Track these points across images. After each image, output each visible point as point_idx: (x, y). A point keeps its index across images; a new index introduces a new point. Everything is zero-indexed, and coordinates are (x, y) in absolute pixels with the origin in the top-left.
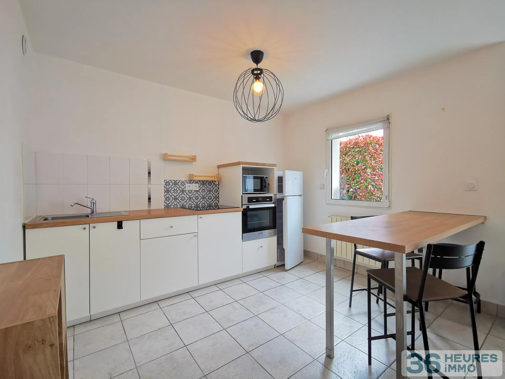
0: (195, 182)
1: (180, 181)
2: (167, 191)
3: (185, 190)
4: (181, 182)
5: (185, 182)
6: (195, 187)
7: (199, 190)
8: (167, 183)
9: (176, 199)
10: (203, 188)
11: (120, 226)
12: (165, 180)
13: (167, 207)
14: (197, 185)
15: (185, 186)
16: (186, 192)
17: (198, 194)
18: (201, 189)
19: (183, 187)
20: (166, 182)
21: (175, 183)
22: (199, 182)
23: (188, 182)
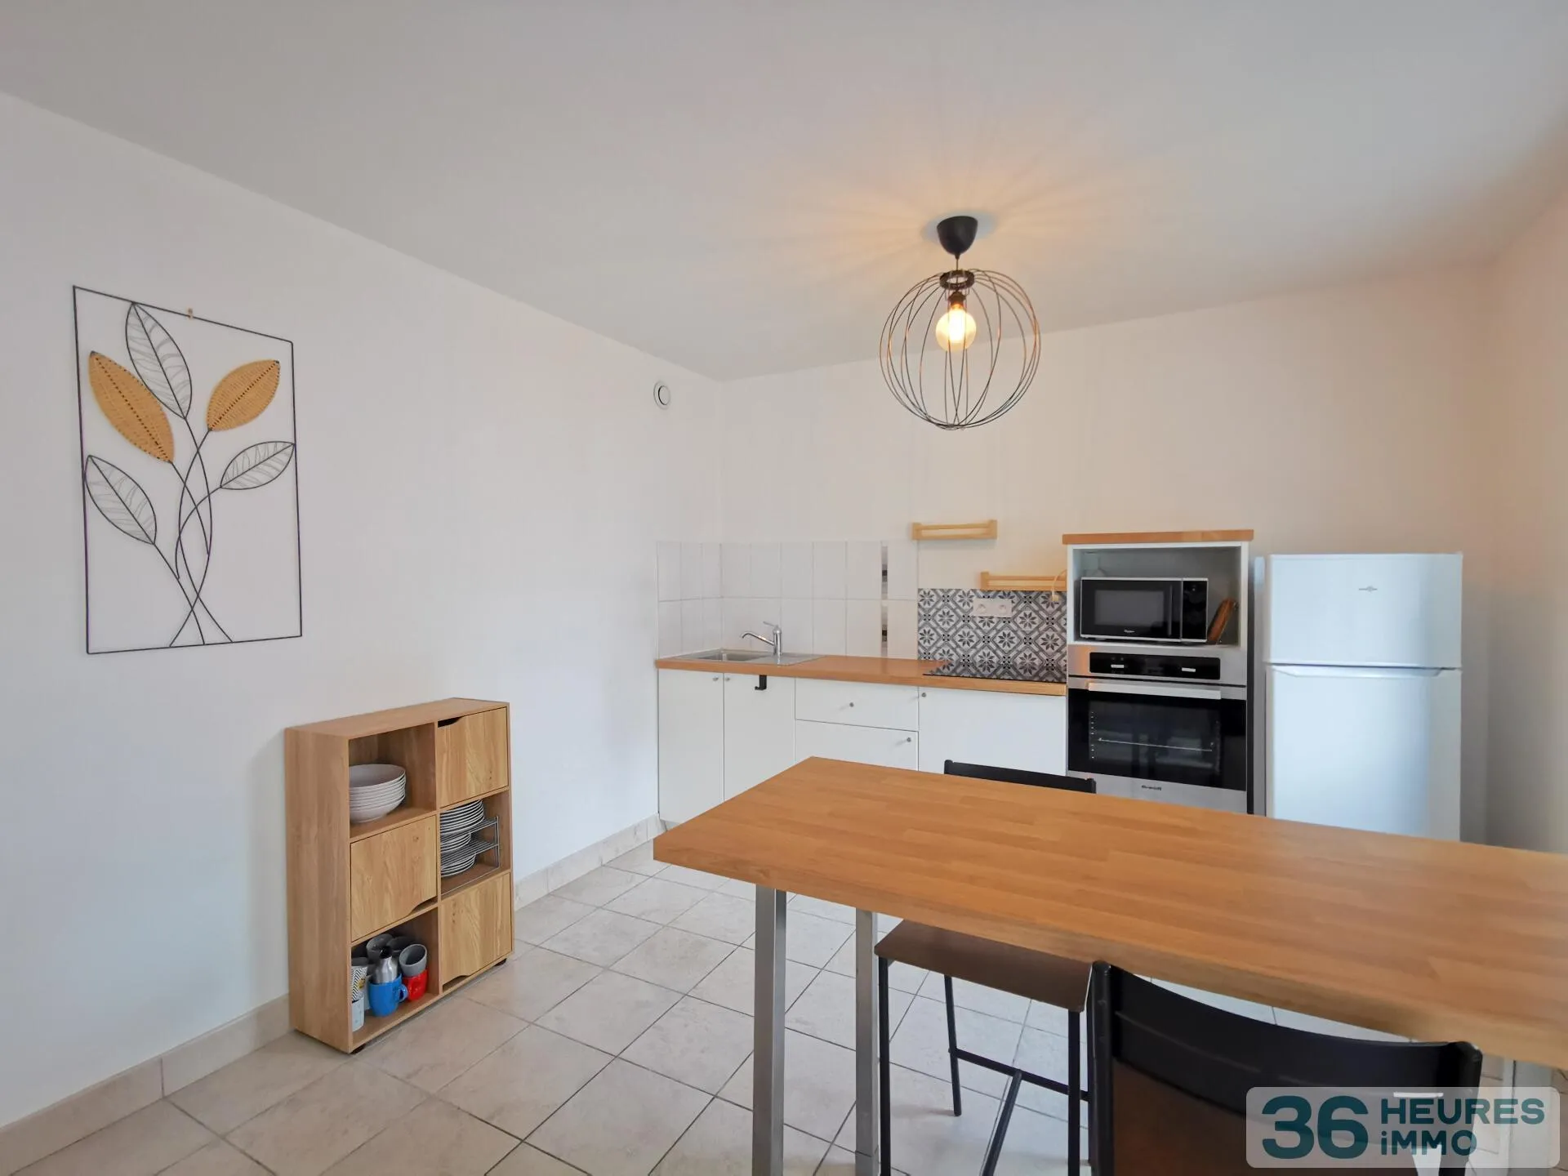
0: (1001, 594)
1: (958, 590)
2: (925, 617)
3: (970, 615)
4: (961, 593)
5: (972, 593)
6: (1000, 608)
7: (1015, 617)
8: (925, 596)
9: (946, 638)
10: (1028, 613)
11: (763, 685)
12: (920, 590)
13: (925, 658)
14: (1007, 602)
15: (971, 604)
16: (975, 623)
17: (1010, 628)
18: (1022, 615)
19: (966, 607)
20: (922, 593)
21: (946, 596)
22: (1012, 594)
23: (982, 595)
